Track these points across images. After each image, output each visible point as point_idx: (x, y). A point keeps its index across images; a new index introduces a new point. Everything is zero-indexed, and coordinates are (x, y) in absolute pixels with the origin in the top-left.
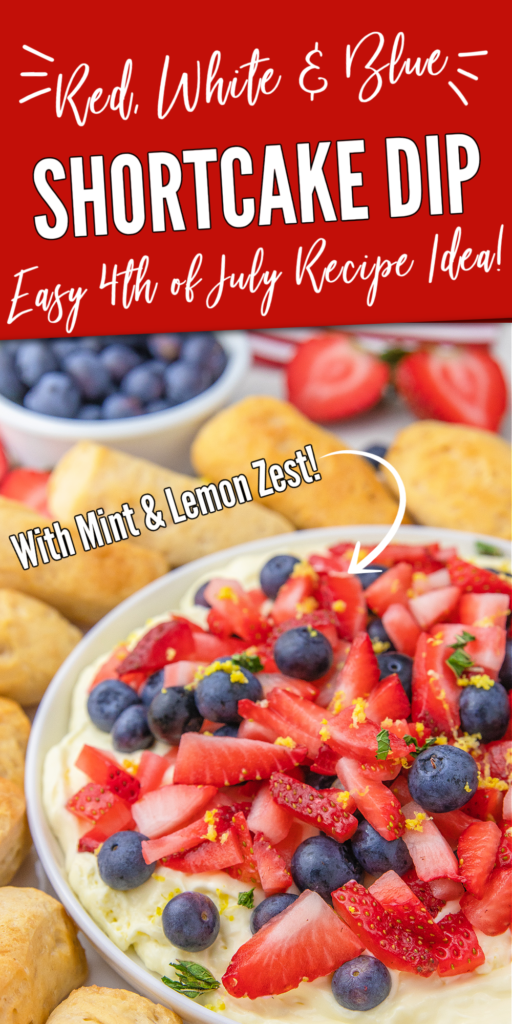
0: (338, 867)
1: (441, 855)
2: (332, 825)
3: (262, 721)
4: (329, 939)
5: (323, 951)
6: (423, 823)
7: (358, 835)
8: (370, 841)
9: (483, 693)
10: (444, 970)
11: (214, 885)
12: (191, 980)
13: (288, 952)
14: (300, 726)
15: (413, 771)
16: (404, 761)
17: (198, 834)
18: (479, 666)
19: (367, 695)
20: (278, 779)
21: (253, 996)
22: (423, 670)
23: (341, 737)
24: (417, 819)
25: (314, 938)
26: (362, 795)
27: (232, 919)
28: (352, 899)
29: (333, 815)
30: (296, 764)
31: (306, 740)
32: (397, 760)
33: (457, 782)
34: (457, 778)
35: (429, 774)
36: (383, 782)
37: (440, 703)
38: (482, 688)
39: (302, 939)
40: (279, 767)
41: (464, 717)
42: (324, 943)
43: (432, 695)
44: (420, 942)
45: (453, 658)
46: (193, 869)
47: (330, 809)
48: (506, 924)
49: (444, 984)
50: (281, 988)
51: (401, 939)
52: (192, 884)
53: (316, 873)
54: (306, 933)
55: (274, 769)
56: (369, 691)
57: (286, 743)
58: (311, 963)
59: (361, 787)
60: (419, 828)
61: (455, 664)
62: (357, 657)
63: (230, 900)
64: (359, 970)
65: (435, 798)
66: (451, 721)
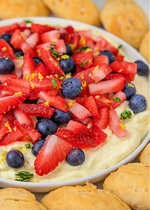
0: (53, 126)
1: (84, 110)
2: (47, 113)
3: (7, 90)
4: (62, 147)
5: (62, 152)
6: (73, 103)
7: (55, 114)
8: (59, 114)
9: (67, 60)
10: (98, 143)
11: (16, 146)
12: (25, 177)
13: (52, 156)
14: (21, 87)
15: (64, 89)
16: (60, 87)
17: (5, 131)
18: (61, 53)
19: (34, 71)
20: (22, 106)
21: (46, 174)
22: (47, 59)
23: (38, 85)
24: (71, 103)
25: (58, 149)
26: (52, 101)
27: (26, 154)
28: (63, 133)
29: (46, 110)
30: (25, 99)
31: (24, 91)
32: (58, 87)
33: (79, 87)
34: (78, 86)
35: (70, 88)
36: (56, 95)
37: (56, 67)
38: (66, 59)
39: (55, 150)
40: (20, 102)
41: (64, 69)
42: (61, 149)
43: (53, 65)
44: (89, 138)
45: (53, 53)
46: (7, 143)
47: (45, 109)
48: (107, 124)
49: (98, 148)
50: (54, 168)
51: (83, 139)
52: (9, 148)
53: (48, 129)
54: (55, 148)
55: (18, 103)
56: (34, 70)
57: (19, 94)
58: (60, 157)
59: (51, 99)
60: (73, 105)
61: (54, 54)
62: (28, 60)
63: (23, 149)
64: (75, 153)
65: (74, 94)
66: (62, 72)
